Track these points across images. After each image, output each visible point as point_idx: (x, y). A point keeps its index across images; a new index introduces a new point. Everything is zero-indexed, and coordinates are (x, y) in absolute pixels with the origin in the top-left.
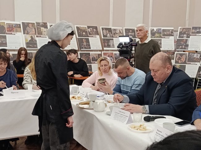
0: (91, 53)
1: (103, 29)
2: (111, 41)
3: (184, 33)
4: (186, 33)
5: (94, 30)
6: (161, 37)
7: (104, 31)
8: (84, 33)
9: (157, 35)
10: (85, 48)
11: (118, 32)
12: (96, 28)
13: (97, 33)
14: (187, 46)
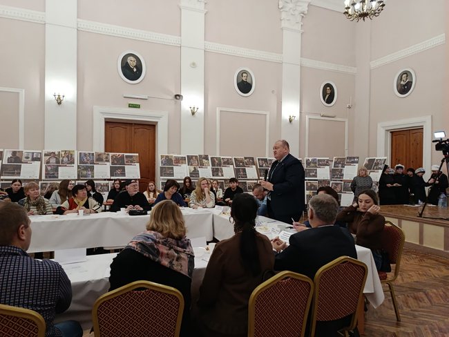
0: (247, 181)
1: (259, 159)
3: (339, 163)
4: (341, 162)
5: (251, 161)
6: (316, 167)
7: (260, 162)
9: (312, 165)
10: (242, 177)
12: (253, 159)
13: (254, 163)
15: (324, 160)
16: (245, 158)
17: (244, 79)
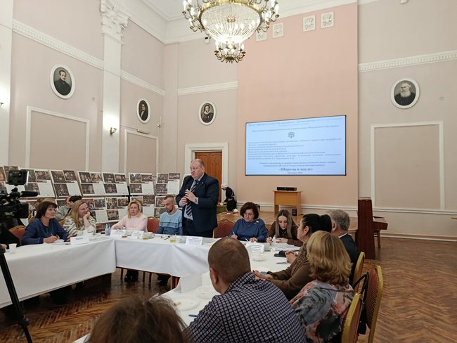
2: (90, 186)
3: (163, 179)
6: (140, 182)
8: (61, 179)
9: (136, 180)
10: (63, 195)
12: (73, 172)
13: (75, 178)
15: (147, 176)
16: (65, 172)
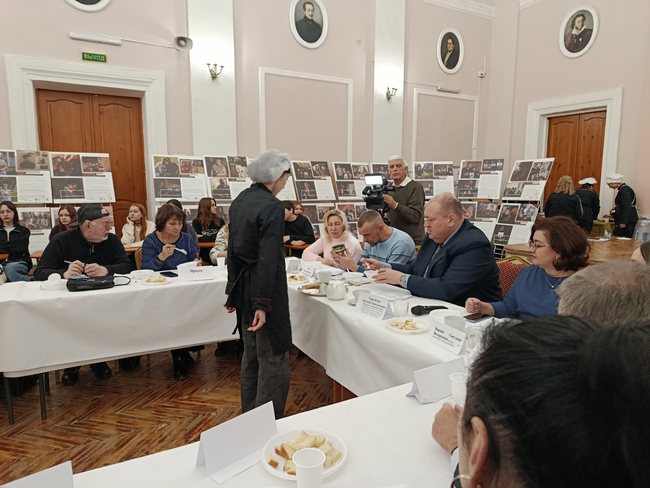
0: (318, 205)
2: (350, 185)
6: (431, 177)
7: (339, 169)
8: (306, 174)
9: (425, 174)
10: (308, 198)
11: (361, 170)
12: (325, 164)
13: (327, 173)
14: (476, 191)
15: (445, 166)
16: (313, 163)
17: (308, 14)
